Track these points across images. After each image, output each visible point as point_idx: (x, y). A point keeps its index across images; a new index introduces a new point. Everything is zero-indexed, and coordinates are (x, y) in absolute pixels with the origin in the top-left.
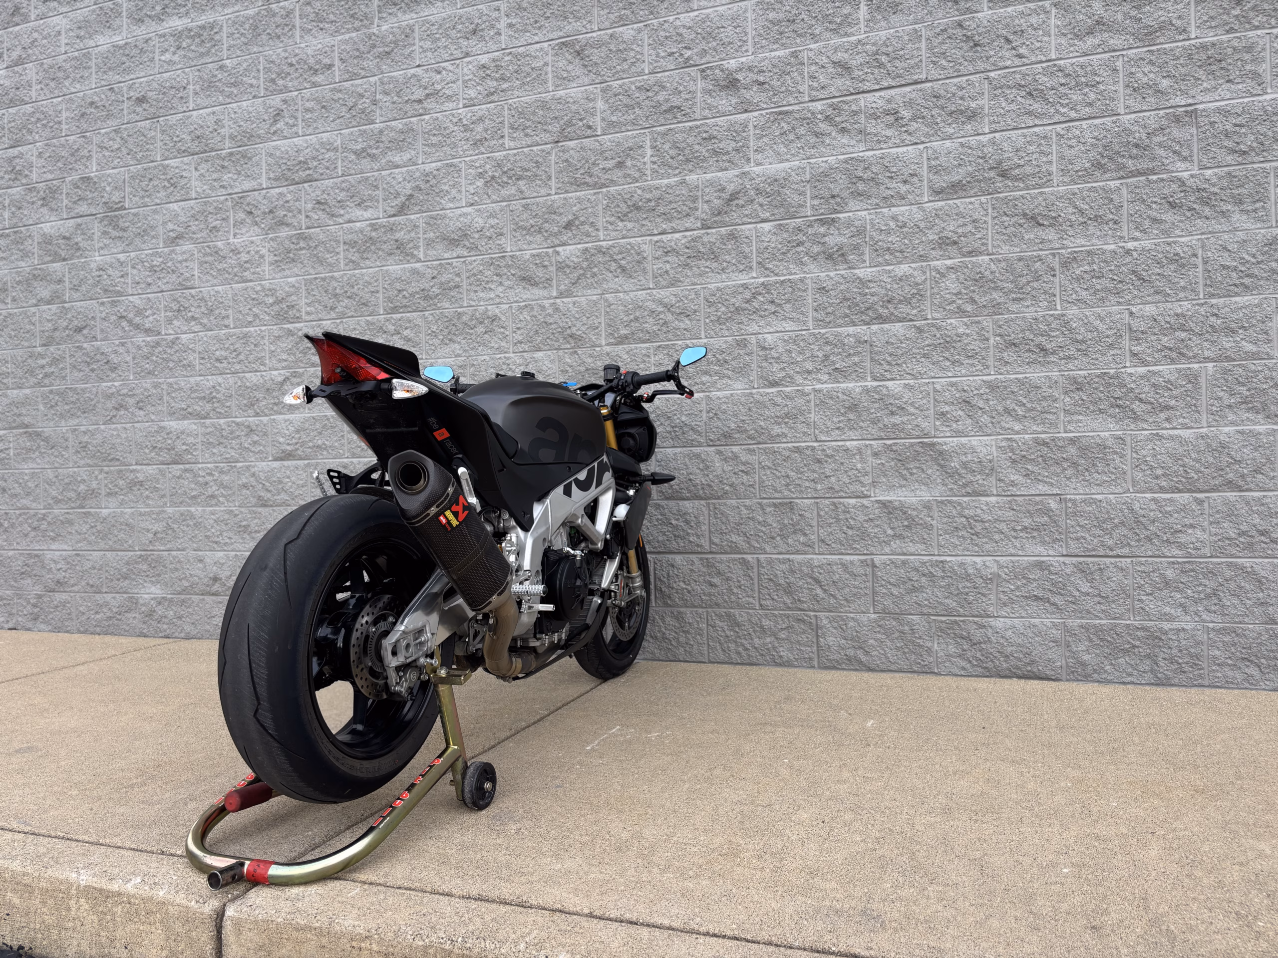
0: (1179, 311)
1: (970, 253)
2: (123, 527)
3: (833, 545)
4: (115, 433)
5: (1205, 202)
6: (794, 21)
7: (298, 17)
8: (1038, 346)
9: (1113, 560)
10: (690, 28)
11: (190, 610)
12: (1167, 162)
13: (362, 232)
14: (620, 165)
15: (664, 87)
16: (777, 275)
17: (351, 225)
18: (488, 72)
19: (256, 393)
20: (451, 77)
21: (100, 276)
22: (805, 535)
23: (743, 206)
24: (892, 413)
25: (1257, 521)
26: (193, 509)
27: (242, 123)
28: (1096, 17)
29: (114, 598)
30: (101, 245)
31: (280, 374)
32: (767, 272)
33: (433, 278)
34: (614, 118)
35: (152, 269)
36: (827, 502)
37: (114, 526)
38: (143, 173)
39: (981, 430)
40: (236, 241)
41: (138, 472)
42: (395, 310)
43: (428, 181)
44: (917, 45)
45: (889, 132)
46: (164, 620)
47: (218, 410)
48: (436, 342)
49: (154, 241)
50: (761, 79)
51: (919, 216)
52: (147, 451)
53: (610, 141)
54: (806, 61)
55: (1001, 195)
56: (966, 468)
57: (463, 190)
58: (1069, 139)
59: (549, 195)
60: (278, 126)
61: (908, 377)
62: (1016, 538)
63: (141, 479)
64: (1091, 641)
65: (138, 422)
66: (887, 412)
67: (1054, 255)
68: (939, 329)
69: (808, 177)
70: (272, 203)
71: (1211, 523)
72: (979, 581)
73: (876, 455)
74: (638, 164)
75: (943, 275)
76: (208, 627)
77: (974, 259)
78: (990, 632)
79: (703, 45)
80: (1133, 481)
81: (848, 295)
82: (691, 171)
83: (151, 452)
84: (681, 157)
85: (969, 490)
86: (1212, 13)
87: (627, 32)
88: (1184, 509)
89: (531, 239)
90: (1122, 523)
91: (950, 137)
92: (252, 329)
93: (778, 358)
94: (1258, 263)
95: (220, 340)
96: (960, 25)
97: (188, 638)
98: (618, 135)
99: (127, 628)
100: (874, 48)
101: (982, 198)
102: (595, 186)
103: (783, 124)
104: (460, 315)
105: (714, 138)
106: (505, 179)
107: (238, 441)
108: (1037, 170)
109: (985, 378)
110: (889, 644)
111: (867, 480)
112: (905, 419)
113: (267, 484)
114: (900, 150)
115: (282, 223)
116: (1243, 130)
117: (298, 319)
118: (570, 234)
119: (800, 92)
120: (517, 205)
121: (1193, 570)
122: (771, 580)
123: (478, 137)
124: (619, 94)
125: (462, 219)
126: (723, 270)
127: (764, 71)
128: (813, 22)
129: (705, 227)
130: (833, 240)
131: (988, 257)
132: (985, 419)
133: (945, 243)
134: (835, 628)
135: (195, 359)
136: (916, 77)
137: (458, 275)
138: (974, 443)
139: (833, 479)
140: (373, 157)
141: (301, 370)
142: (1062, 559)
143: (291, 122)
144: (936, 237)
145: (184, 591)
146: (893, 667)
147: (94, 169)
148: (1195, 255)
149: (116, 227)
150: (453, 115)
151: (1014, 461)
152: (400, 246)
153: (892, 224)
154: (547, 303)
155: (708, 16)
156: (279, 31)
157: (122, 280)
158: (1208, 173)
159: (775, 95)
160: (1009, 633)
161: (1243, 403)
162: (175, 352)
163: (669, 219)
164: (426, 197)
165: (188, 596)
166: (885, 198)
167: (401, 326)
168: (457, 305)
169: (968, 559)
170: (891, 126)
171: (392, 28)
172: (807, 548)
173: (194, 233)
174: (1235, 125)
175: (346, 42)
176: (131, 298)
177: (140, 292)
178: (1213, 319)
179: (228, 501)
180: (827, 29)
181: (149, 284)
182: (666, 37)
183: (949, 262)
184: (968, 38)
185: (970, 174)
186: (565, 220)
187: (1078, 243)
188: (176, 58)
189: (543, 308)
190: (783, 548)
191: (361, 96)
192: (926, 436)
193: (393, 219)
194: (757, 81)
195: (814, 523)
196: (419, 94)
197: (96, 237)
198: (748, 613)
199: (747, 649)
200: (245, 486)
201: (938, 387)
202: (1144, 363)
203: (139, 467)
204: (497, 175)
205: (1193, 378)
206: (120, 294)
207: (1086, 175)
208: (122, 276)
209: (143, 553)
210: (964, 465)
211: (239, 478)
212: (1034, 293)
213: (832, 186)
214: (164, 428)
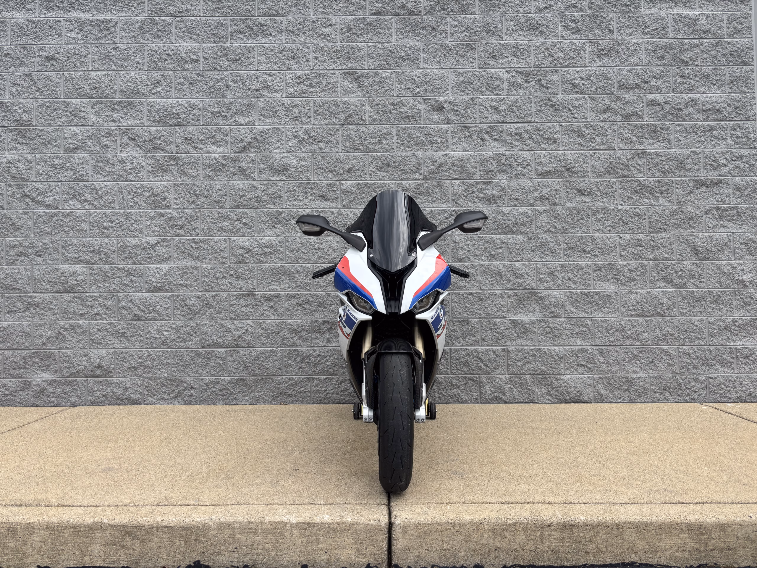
0: (639, 238)
1: (553, 205)
2: (21, 334)
3: (489, 342)
4: (16, 271)
5: (649, 192)
6: (472, 83)
7: (174, 28)
8: (582, 249)
9: (613, 347)
10: (419, 77)
11: (76, 387)
12: (634, 173)
13: (216, 160)
14: (379, 142)
15: (404, 105)
16: (462, 206)
17: (209, 154)
18: (302, 80)
19: (135, 251)
20: (278, 79)
21: (9, 167)
22: (475, 336)
23: (445, 171)
24: (518, 278)
25: (669, 330)
26: (81, 322)
27: (130, 84)
28: (607, 106)
29: (10, 381)
30: (11, 147)
31: (153, 240)
32: (457, 205)
33: (264, 191)
34: (376, 117)
35: (54, 167)
36: (486, 320)
37: (12, 333)
38: (49, 104)
39: (558, 287)
40: (122, 155)
41: (35, 298)
42: (238, 207)
43: (262, 136)
44: (530, 105)
45: (517, 143)
46: (52, 395)
47: (104, 259)
48: (264, 227)
49: (56, 149)
50: (456, 108)
51: (531, 184)
52: (44, 284)
53: (373, 128)
54: (478, 103)
55: (567, 179)
56: (551, 305)
57: (284, 143)
58: (595, 158)
59: (337, 152)
60: (157, 89)
61: (525, 260)
62: (572, 337)
63: (38, 302)
64: (604, 384)
65: (37, 265)
66: (515, 277)
67: (589, 209)
68: (539, 238)
69: (478, 160)
70: (152, 135)
71: (652, 330)
72: (557, 358)
73: (509, 297)
74: (390, 143)
75: (541, 214)
76: (90, 398)
77: (555, 207)
78: (561, 382)
79: (426, 87)
80: (622, 312)
81: (497, 220)
82: (418, 150)
83: (47, 284)
84: (412, 142)
85: (552, 315)
86: (652, 111)
87: (385, 73)
88: (641, 324)
89: (326, 175)
90: (617, 331)
91: (545, 150)
92: (133, 211)
93: (462, 248)
94: (669, 219)
95: (108, 216)
96: (549, 99)
97: (74, 405)
98: (379, 126)
99: (21, 401)
100: (511, 103)
101: (559, 180)
102: (365, 151)
103: (465, 133)
104: (280, 213)
105: (431, 134)
106: (311, 141)
107: (119, 280)
108: (583, 170)
109: (559, 263)
110: (515, 390)
111: (505, 310)
112: (523, 280)
113: (142, 307)
114: (522, 152)
115: (158, 148)
116: (664, 163)
117: (168, 207)
118: (350, 175)
119: (475, 118)
120: (318, 156)
121: (644, 351)
122: (457, 359)
123: (295, 115)
124: (379, 104)
125: (283, 160)
126: (434, 201)
127: (457, 105)
128: (482, 85)
129: (425, 179)
130: (490, 192)
131: (561, 207)
132: (559, 282)
133: (542, 198)
134: (489, 383)
135: (86, 226)
136: (530, 120)
137: (280, 190)
138: (555, 293)
139: (489, 309)
140: (225, 117)
141: (169, 238)
142: (592, 347)
143: (168, 89)
144: (538, 195)
145: (72, 375)
146: (517, 401)
147: (7, 97)
148: (645, 214)
149: (24, 136)
150: (279, 101)
151: (572, 302)
152: (242, 170)
153: (518, 187)
154: (335, 210)
155: (428, 73)
156: (160, 34)
157: (28, 171)
158: (651, 179)
159: (462, 117)
160: (570, 382)
161: (663, 279)
162: (70, 221)
163: (406, 174)
164: (260, 145)
165: (74, 379)
166: (515, 174)
167: (241, 217)
168: (278, 207)
169: (552, 347)
170: (518, 140)
171: (240, 46)
172: (475, 343)
173: (89, 147)
174: (661, 160)
175: (209, 48)
176: (34, 183)
177: (43, 180)
178: (652, 242)
179: (109, 317)
180: (488, 90)
181: (51, 176)
182: (406, 80)
183: (544, 208)
184: (553, 106)
185: (554, 168)
186: (346, 167)
187: (599, 204)
188: (79, 36)
189: (333, 213)
190: (463, 343)
191: (218, 81)
192: (533, 289)
193: (237, 154)
194: (453, 109)
195: (479, 330)
196: (258, 86)
197: (5, 141)
198: (445, 377)
199: (444, 395)
200: (124, 308)
201: (539, 266)
202: (626, 260)
203: (36, 294)
204: (306, 138)
205: (644, 267)
206: (25, 180)
207: (601, 175)
208: (28, 169)
209: (36, 351)
210: (551, 303)
211: (118, 303)
212: (581, 225)
213: (490, 166)
214: (59, 269)
